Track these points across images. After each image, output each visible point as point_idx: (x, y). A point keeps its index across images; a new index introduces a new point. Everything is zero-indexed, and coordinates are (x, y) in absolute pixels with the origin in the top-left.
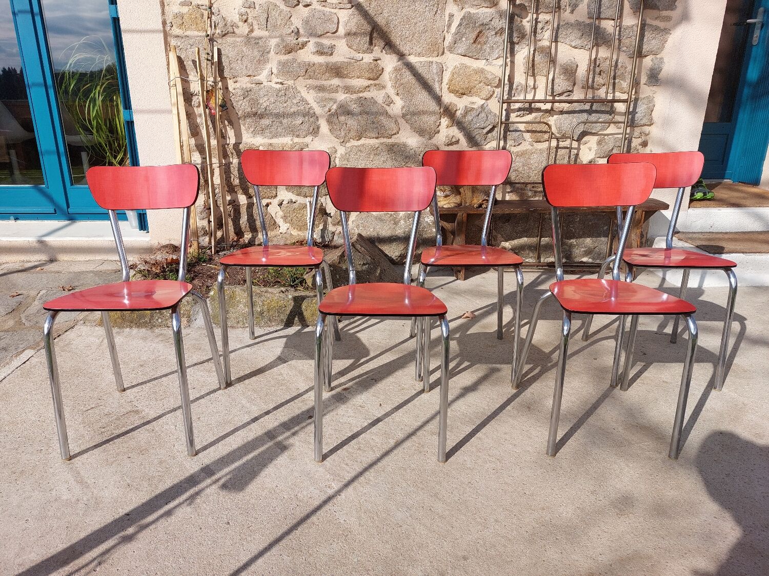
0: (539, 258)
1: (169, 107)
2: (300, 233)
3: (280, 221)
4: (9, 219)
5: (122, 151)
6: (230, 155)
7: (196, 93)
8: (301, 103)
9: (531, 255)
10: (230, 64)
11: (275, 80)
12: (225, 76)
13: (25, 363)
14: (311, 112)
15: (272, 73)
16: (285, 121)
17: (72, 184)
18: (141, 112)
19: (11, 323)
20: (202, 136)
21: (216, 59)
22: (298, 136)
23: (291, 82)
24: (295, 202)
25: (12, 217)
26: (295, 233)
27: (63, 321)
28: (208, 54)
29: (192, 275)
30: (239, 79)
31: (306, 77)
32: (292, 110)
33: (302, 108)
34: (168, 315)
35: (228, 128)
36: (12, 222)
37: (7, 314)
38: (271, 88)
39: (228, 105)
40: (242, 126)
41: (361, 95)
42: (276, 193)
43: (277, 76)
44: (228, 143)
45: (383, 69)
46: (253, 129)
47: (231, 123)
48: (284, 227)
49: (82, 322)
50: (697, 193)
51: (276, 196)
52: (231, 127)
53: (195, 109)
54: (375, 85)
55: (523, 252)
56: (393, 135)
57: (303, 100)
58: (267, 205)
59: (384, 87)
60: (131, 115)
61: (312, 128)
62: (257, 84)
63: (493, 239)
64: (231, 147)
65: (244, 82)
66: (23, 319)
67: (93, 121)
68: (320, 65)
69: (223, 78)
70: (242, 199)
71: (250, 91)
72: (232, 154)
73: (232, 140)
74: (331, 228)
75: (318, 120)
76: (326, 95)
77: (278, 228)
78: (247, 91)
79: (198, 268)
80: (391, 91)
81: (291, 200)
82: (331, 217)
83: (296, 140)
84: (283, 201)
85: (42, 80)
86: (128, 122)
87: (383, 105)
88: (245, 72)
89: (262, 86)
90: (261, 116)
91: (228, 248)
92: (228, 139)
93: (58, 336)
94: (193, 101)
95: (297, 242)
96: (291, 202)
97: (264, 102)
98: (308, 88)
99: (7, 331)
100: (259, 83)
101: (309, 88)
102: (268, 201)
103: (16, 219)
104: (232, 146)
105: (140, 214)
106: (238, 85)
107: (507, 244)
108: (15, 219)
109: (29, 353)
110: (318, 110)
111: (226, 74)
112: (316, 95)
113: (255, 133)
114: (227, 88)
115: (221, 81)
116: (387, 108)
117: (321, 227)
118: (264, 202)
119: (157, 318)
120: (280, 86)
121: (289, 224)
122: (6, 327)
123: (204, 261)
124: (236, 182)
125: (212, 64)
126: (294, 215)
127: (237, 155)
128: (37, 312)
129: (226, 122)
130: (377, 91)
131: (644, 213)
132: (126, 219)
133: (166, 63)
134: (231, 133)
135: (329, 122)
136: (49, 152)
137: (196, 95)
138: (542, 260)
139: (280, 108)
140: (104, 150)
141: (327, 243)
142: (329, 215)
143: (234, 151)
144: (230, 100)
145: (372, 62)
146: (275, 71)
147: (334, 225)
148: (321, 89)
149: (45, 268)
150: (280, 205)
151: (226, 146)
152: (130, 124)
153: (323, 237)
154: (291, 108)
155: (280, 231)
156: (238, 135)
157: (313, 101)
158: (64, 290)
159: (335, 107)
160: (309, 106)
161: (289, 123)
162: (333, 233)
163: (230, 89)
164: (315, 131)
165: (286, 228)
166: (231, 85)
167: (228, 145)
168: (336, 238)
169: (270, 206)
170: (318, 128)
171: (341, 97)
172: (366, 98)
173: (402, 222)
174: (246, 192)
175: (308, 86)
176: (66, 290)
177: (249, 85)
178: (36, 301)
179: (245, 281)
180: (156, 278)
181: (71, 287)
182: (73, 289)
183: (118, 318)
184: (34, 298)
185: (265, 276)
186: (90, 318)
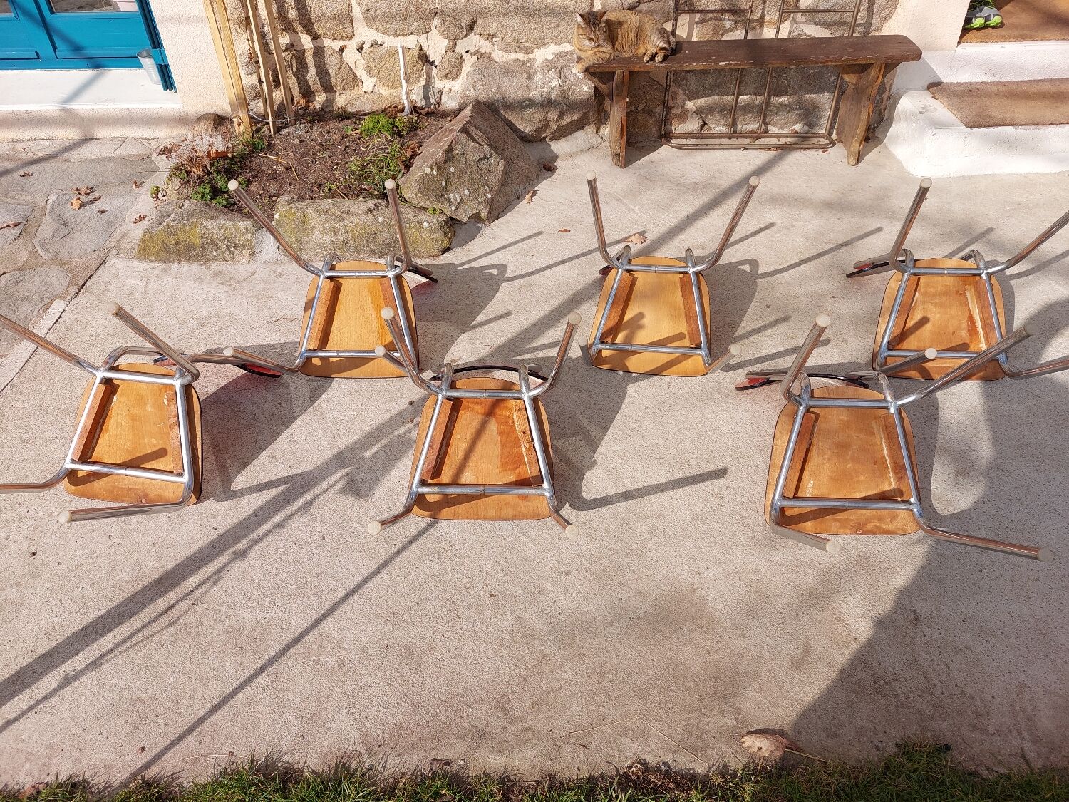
0: (734, 124)
2: (392, 91)
3: (362, 74)
9: (723, 122)
13: (57, 320)
17: (52, 12)
19: (23, 255)
24: (381, 45)
26: (385, 91)
27: (89, 250)
29: (248, 175)
34: (225, 246)
37: (15, 239)
42: (353, 31)
48: (369, 83)
49: (114, 252)
50: (976, 18)
51: (353, 36)
55: (711, 118)
58: (342, 50)
63: (670, 98)
66: (38, 247)
70: (306, 41)
74: (438, 84)
77: (360, 84)
79: (254, 163)
81: (375, 41)
82: (436, 67)
84: (364, 43)
91: (293, 122)
93: (89, 278)
95: (390, 107)
96: (375, 45)
99: (21, 269)
102: (342, 43)
105: (161, 66)
107: (690, 105)
109: (58, 305)
117: (423, 82)
118: (336, 45)
119: (210, 250)
121: (376, 79)
122: (19, 264)
123: (262, 150)
124: (293, 14)
126: (382, 64)
128: (54, 237)
131: (884, 66)
132: (141, 67)
138: (739, 127)
141: (432, 107)
142: (432, 63)
147: (441, 78)
150: (360, 49)
153: (426, 97)
155: (364, 89)
158: (79, 194)
162: (441, 92)
165: (372, 85)
168: (444, 98)
169: (345, 50)
173: (539, 76)
174: (308, 27)
176: (83, 194)
178: (47, 215)
179: (320, 185)
180: (200, 185)
181: (88, 188)
182: (91, 192)
183: (161, 249)
184: (43, 209)
185: (347, 177)
186: (124, 245)
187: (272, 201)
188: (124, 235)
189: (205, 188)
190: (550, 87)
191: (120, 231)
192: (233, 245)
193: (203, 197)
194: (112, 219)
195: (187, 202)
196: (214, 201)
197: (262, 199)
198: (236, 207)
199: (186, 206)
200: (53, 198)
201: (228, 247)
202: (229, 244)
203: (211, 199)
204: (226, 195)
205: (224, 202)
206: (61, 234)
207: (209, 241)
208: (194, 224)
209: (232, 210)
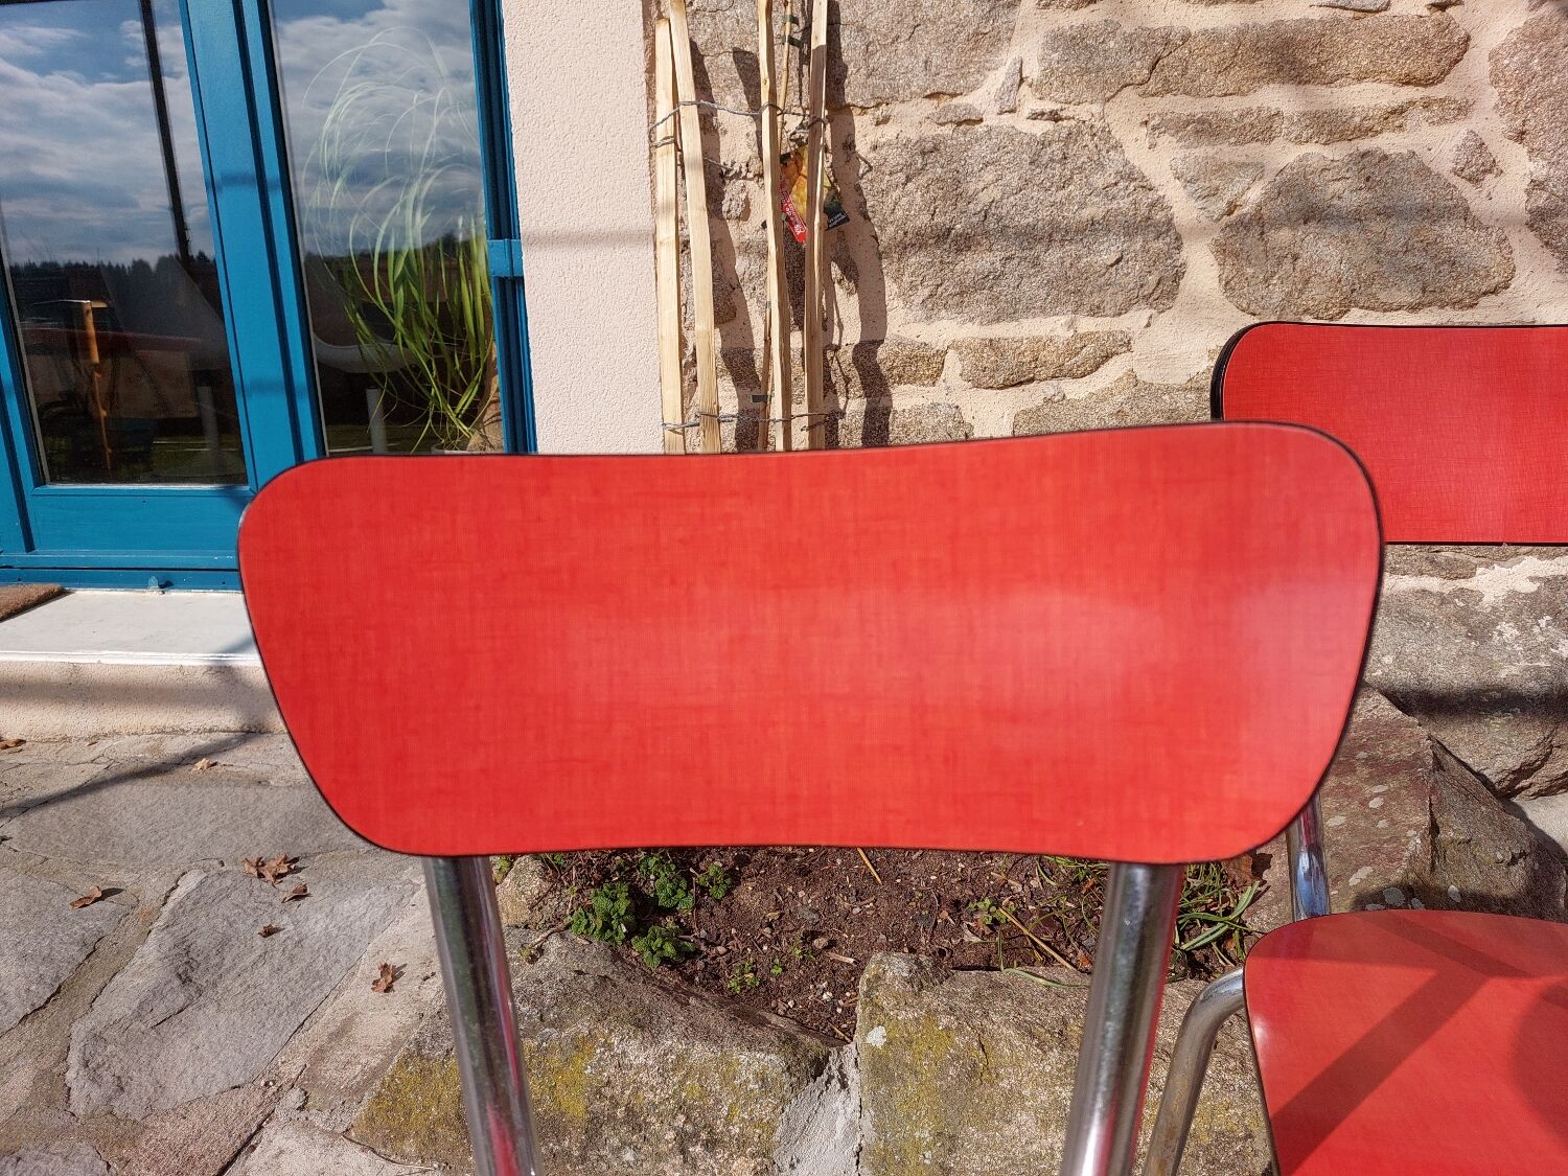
1: (643, 221)
4: (144, 585)
5: (473, 383)
6: (840, 386)
7: (736, 168)
8: (1122, 185)
10: (868, 53)
11: (1030, 102)
12: (849, 100)
14: (1159, 216)
15: (1022, 80)
16: (1053, 256)
18: (553, 240)
20: (747, 323)
21: (819, 38)
22: (1095, 311)
23: (1087, 111)
25: (153, 580)
27: (222, 1082)
28: (794, 20)
30: (896, 109)
31: (1152, 87)
32: (1086, 213)
33: (1124, 204)
34: (670, 1135)
35: (839, 291)
36: (153, 595)
37: (26, 1017)
38: (1012, 135)
39: (849, 207)
40: (888, 282)
41: (1365, 144)
43: (1038, 88)
44: (835, 341)
45: (1468, 38)
46: (927, 292)
47: (850, 271)
49: (294, 1098)
52: (852, 285)
53: (732, 226)
54: (1426, 106)
56: (1485, 294)
57: (1130, 175)
59: (1463, 110)
60: (514, 257)
61: (1152, 279)
62: (959, 124)
64: (847, 355)
65: (912, 121)
66: (73, 1057)
67: (396, 291)
68: (1214, 37)
69: (839, 109)
71: (935, 149)
72: (847, 380)
73: (850, 333)
75: (1178, 248)
76: (1226, 152)
78: (923, 153)
80: (1490, 123)
83: (1086, 324)
85: (250, 168)
86: (502, 281)
87: (1455, 180)
88: (919, 81)
89: (980, 129)
90: (965, 243)
92: (836, 329)
94: (727, 197)
97: (985, 189)
98: (1154, 128)
100: (968, 122)
101: (1157, 127)
103: (166, 585)
104: (850, 354)
106: (889, 132)
108: (161, 587)
110: (1183, 208)
111: (852, 94)
112: (1181, 154)
113: (933, 305)
114: (849, 145)
115: (830, 119)
116: (1467, 190)
119: (615, 1141)
120: (1049, 126)
125: (804, 59)
127: (865, 386)
128: (139, 1016)
129: (835, 271)
130: (1435, 130)
133: (642, 65)
134: (848, 307)
135: (1223, 251)
136: (263, 387)
137: (738, 175)
139: (1036, 209)
140: (424, 379)
143: (854, 373)
144: (858, 189)
145: (1426, 12)
146: (1033, 71)
148: (1205, 129)
149: (222, 759)
151: (830, 354)
152: (511, 287)
154: (1082, 206)
156: (874, 316)
157: (1170, 175)
158: (260, 875)
159: (1255, 194)
160: (1152, 196)
161: (1067, 264)
163: (862, 147)
164: (1165, 289)
166: (866, 134)
167: (837, 349)
170: (1178, 276)
171: (1285, 154)
172: (1386, 157)
173: (1509, 631)
175: (1156, 121)
176: (269, 876)
177: (931, 131)
178: (152, 935)
179: (957, 903)
180: (599, 884)
181: (285, 860)
182: (291, 871)
183: (444, 1120)
184: (151, 916)
185: (1035, 883)
186: (330, 1071)
187: (814, 950)
188: (341, 1033)
189: (614, 900)
190: (1556, 657)
191: (331, 1015)
192: (704, 1136)
193: (607, 926)
194: (320, 965)
195: (554, 944)
196: (638, 944)
197: (777, 940)
198: (700, 964)
199: (550, 958)
200: (190, 882)
201: (683, 1142)
202: (689, 1128)
203: (629, 936)
204: (670, 922)
205: (669, 949)
206: (160, 1011)
207: (620, 1113)
208: (580, 1045)
209: (690, 979)
